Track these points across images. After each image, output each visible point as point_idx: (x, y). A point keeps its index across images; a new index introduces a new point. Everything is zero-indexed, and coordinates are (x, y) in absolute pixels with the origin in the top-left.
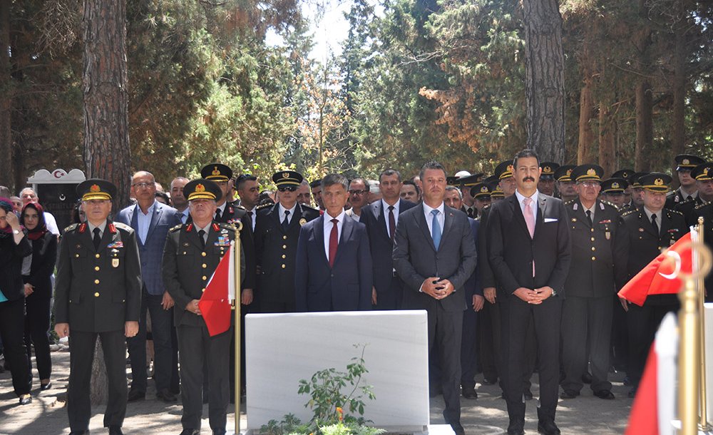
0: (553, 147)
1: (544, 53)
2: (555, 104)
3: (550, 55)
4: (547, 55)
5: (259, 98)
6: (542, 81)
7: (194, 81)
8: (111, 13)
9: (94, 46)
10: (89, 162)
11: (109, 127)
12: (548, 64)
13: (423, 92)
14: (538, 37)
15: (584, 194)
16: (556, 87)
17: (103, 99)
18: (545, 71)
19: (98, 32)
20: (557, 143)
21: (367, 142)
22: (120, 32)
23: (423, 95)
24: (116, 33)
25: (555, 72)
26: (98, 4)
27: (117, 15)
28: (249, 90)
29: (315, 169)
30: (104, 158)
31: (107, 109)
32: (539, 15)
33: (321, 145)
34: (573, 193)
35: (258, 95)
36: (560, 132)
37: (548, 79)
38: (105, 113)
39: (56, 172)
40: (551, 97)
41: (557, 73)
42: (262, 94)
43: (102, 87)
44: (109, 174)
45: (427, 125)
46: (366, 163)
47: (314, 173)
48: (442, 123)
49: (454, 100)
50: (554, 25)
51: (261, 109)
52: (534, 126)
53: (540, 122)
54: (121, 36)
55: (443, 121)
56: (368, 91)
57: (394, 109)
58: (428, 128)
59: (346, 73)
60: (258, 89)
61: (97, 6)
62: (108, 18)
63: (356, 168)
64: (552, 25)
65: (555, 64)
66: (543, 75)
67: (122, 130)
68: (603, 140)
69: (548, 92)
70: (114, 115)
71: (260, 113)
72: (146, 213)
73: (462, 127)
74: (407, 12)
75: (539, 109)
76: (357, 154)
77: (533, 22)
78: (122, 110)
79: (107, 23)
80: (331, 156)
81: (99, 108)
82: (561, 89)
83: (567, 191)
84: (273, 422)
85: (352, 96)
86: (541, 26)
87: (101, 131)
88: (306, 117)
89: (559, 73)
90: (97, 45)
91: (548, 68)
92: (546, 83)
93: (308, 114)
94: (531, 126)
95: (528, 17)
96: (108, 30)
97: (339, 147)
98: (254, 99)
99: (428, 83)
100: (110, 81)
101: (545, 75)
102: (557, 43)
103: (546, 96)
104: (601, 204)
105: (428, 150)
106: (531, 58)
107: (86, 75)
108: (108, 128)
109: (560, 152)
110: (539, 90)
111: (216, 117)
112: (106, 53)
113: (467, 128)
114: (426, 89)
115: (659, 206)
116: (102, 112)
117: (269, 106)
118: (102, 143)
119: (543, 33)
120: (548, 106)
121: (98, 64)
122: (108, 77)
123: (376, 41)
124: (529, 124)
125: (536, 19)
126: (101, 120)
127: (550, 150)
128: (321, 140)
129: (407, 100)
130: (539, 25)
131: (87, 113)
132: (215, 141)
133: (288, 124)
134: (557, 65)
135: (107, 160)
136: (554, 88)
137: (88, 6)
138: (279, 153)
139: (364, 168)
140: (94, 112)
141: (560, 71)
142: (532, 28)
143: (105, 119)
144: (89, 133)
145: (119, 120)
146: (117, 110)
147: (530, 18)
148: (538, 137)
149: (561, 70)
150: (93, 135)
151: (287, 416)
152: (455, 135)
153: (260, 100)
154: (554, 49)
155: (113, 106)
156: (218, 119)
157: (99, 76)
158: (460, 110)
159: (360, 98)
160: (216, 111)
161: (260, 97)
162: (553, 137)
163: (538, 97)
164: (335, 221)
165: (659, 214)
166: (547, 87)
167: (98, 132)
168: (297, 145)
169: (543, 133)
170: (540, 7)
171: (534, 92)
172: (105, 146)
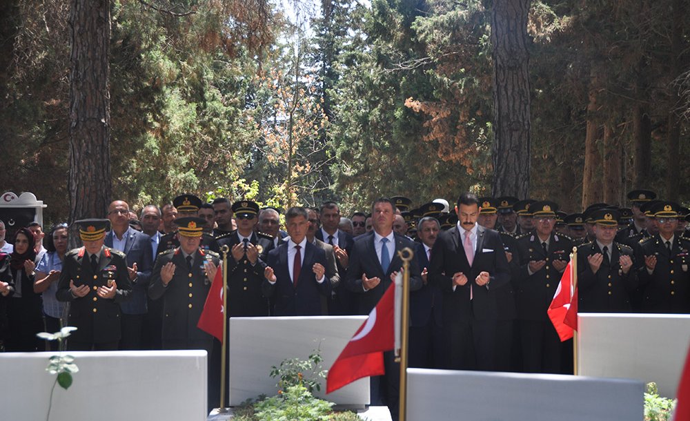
0: (517, 179)
1: (510, 87)
2: (520, 137)
3: (516, 89)
4: (513, 89)
5: (215, 103)
6: (508, 115)
7: (149, 94)
8: (97, 54)
9: (81, 85)
10: (74, 191)
11: (94, 159)
12: (514, 98)
13: (409, 103)
14: (504, 71)
15: (540, 228)
16: (521, 120)
17: (89, 133)
18: (511, 105)
19: (85, 72)
20: (521, 176)
21: (347, 156)
22: (104, 71)
23: (409, 107)
24: (101, 72)
25: (520, 106)
26: (85, 46)
27: (102, 56)
28: (202, 93)
29: (283, 187)
30: (88, 188)
31: (92, 142)
32: (506, 51)
33: (290, 157)
34: (531, 227)
35: (214, 99)
36: (524, 165)
37: (513, 112)
38: (90, 146)
39: (6, 195)
40: (517, 130)
41: (523, 107)
42: (219, 97)
43: (88, 122)
44: (93, 202)
45: (415, 141)
46: (344, 181)
47: (281, 192)
48: (431, 139)
49: (445, 113)
50: (520, 61)
51: (217, 115)
52: (499, 158)
53: (505, 155)
54: (105, 76)
55: (432, 137)
56: (351, 88)
57: (380, 116)
58: (416, 144)
59: (321, 62)
60: (215, 91)
61: (84, 48)
62: (94, 59)
63: (333, 187)
64: (518, 60)
65: (521, 99)
66: (509, 109)
67: (105, 162)
68: (607, 164)
69: (513, 126)
70: (98, 149)
71: (215, 119)
72: (120, 238)
73: (454, 145)
74: (392, 7)
75: (505, 141)
76: (333, 168)
77: (500, 56)
78: (105, 143)
79: (93, 64)
80: (303, 172)
81: (85, 142)
82: (526, 122)
83: (526, 224)
84: (250, 400)
85: (331, 94)
86: (508, 61)
87: (86, 163)
88: (272, 119)
89: (525, 107)
90: (84, 83)
91: (514, 102)
92: (511, 116)
93: (274, 115)
94: (497, 158)
95: (495, 52)
96: (94, 70)
97: (313, 160)
98: (209, 104)
99: (416, 92)
100: (96, 117)
101: (511, 109)
102: (523, 79)
103: (511, 130)
104: (555, 236)
105: (415, 170)
106: (498, 91)
107: (73, 111)
108: (92, 160)
109: (524, 185)
110: (505, 124)
111: (168, 129)
112: (92, 91)
113: (460, 146)
114: (413, 100)
115: (608, 238)
116: (87, 146)
117: (226, 112)
118: (87, 174)
119: (510, 68)
120: (513, 139)
121: (85, 101)
122: (94, 114)
123: (359, 34)
124: (495, 156)
125: (503, 54)
126: (86, 153)
127: (514, 183)
128: (291, 151)
129: (394, 108)
130: (506, 59)
131: (73, 146)
132: (164, 156)
133: (248, 131)
134: (523, 99)
135: (91, 189)
136: (519, 122)
137: (75, 47)
138: (238, 166)
139: (341, 187)
140: (80, 145)
141: (525, 105)
142: (499, 62)
143: (90, 152)
144: (75, 164)
145: (103, 153)
146: (101, 143)
147: (497, 53)
148: (503, 169)
149: (527, 104)
150: (78, 167)
151: (260, 396)
152: (447, 153)
153: (216, 104)
154: (520, 83)
155: (97, 140)
156: (170, 132)
157: (85, 112)
158: (452, 123)
159: (341, 98)
160: (168, 123)
161: (217, 102)
162: (517, 169)
163: (504, 131)
164: (298, 248)
165: (610, 246)
166: (512, 121)
167: (84, 163)
168: (259, 156)
169: (507, 165)
170: (507, 42)
171: (500, 125)
172: (90, 177)
